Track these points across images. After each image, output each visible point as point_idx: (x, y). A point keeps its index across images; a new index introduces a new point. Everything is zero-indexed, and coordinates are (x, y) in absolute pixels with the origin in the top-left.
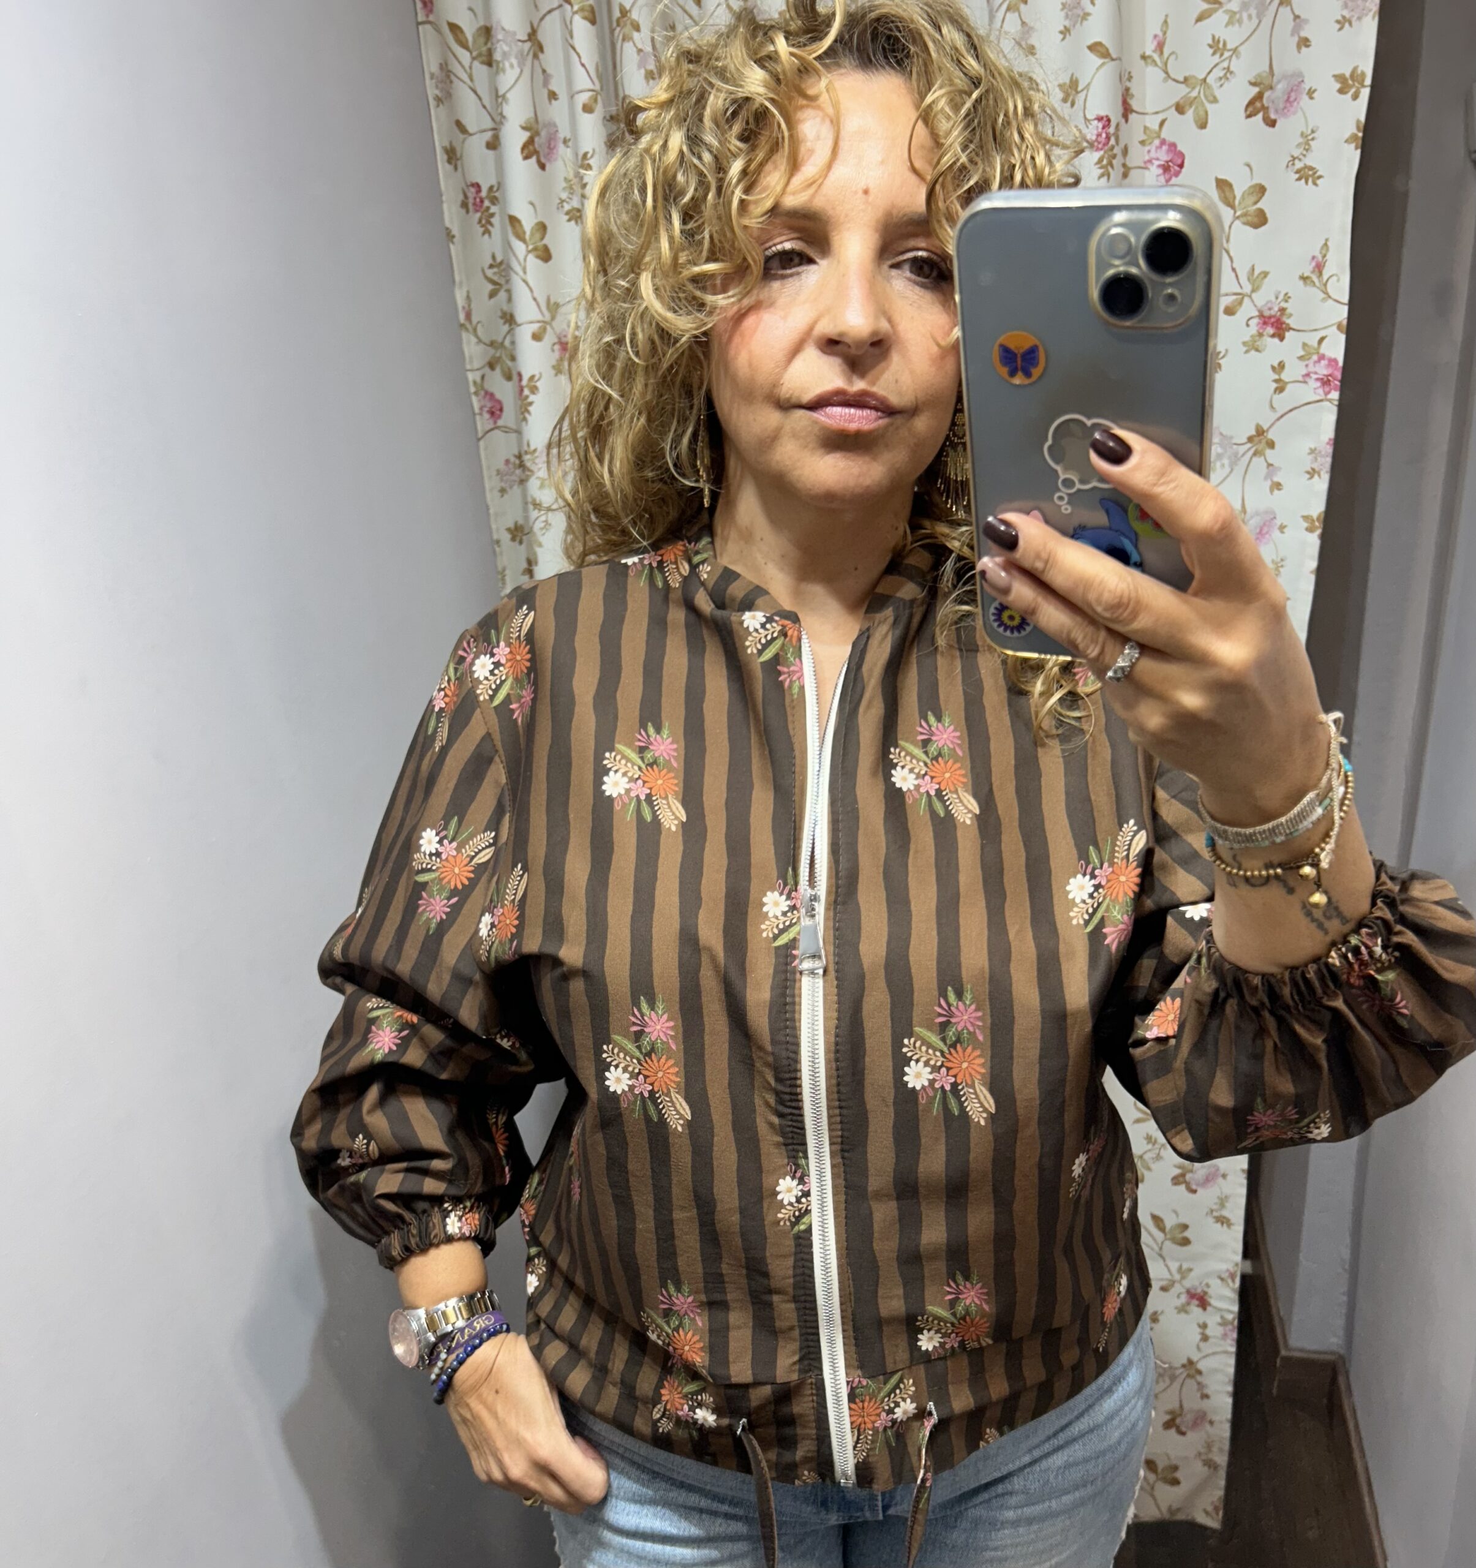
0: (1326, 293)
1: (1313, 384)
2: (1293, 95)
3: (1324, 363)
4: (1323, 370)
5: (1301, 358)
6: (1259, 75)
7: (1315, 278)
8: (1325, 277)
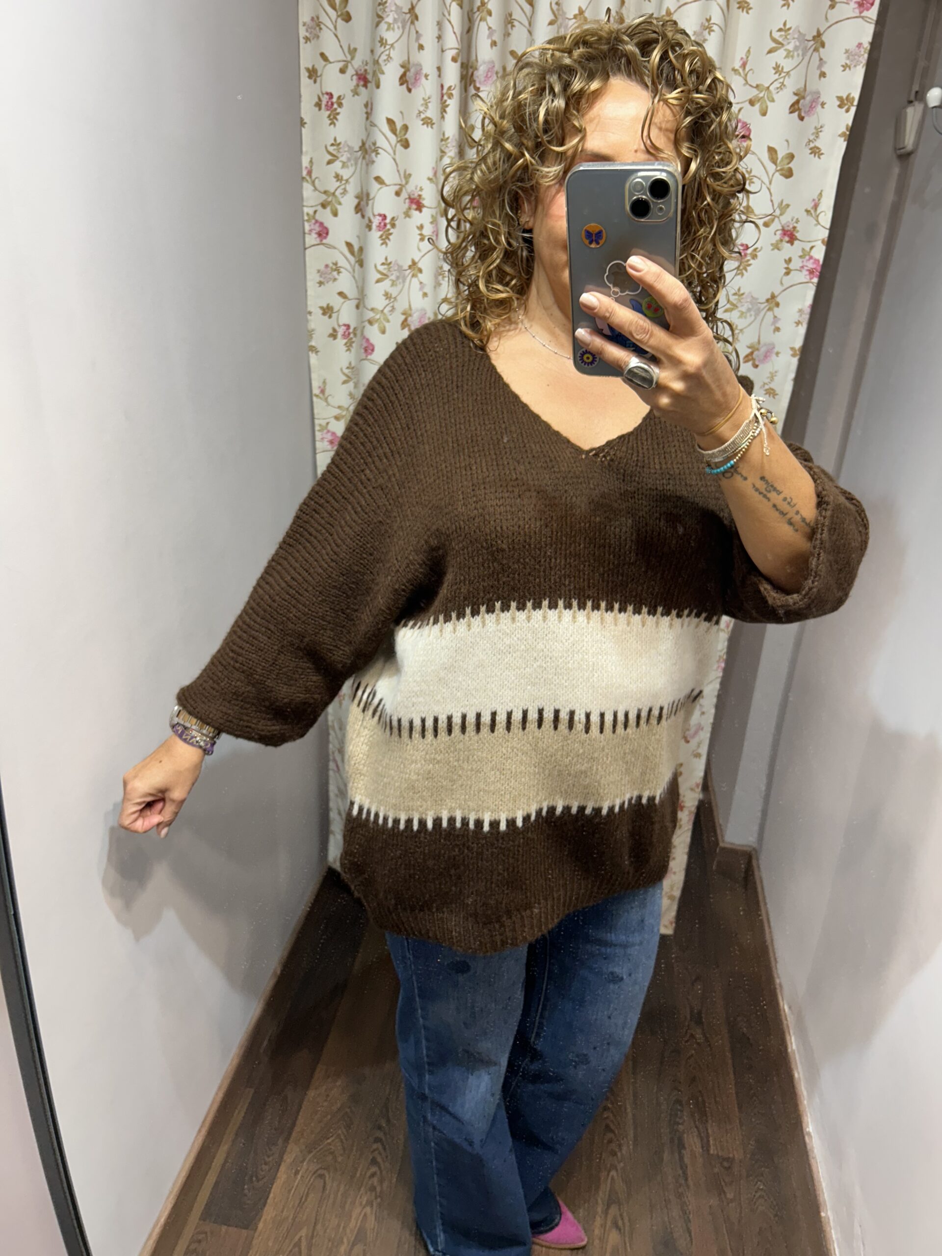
0: (817, 221)
1: (805, 272)
2: (814, 104)
3: (812, 261)
4: (810, 265)
5: (800, 257)
6: (798, 90)
7: (812, 211)
8: (819, 211)
